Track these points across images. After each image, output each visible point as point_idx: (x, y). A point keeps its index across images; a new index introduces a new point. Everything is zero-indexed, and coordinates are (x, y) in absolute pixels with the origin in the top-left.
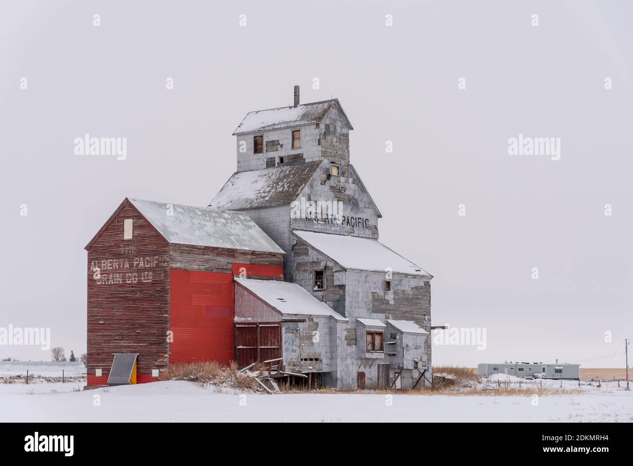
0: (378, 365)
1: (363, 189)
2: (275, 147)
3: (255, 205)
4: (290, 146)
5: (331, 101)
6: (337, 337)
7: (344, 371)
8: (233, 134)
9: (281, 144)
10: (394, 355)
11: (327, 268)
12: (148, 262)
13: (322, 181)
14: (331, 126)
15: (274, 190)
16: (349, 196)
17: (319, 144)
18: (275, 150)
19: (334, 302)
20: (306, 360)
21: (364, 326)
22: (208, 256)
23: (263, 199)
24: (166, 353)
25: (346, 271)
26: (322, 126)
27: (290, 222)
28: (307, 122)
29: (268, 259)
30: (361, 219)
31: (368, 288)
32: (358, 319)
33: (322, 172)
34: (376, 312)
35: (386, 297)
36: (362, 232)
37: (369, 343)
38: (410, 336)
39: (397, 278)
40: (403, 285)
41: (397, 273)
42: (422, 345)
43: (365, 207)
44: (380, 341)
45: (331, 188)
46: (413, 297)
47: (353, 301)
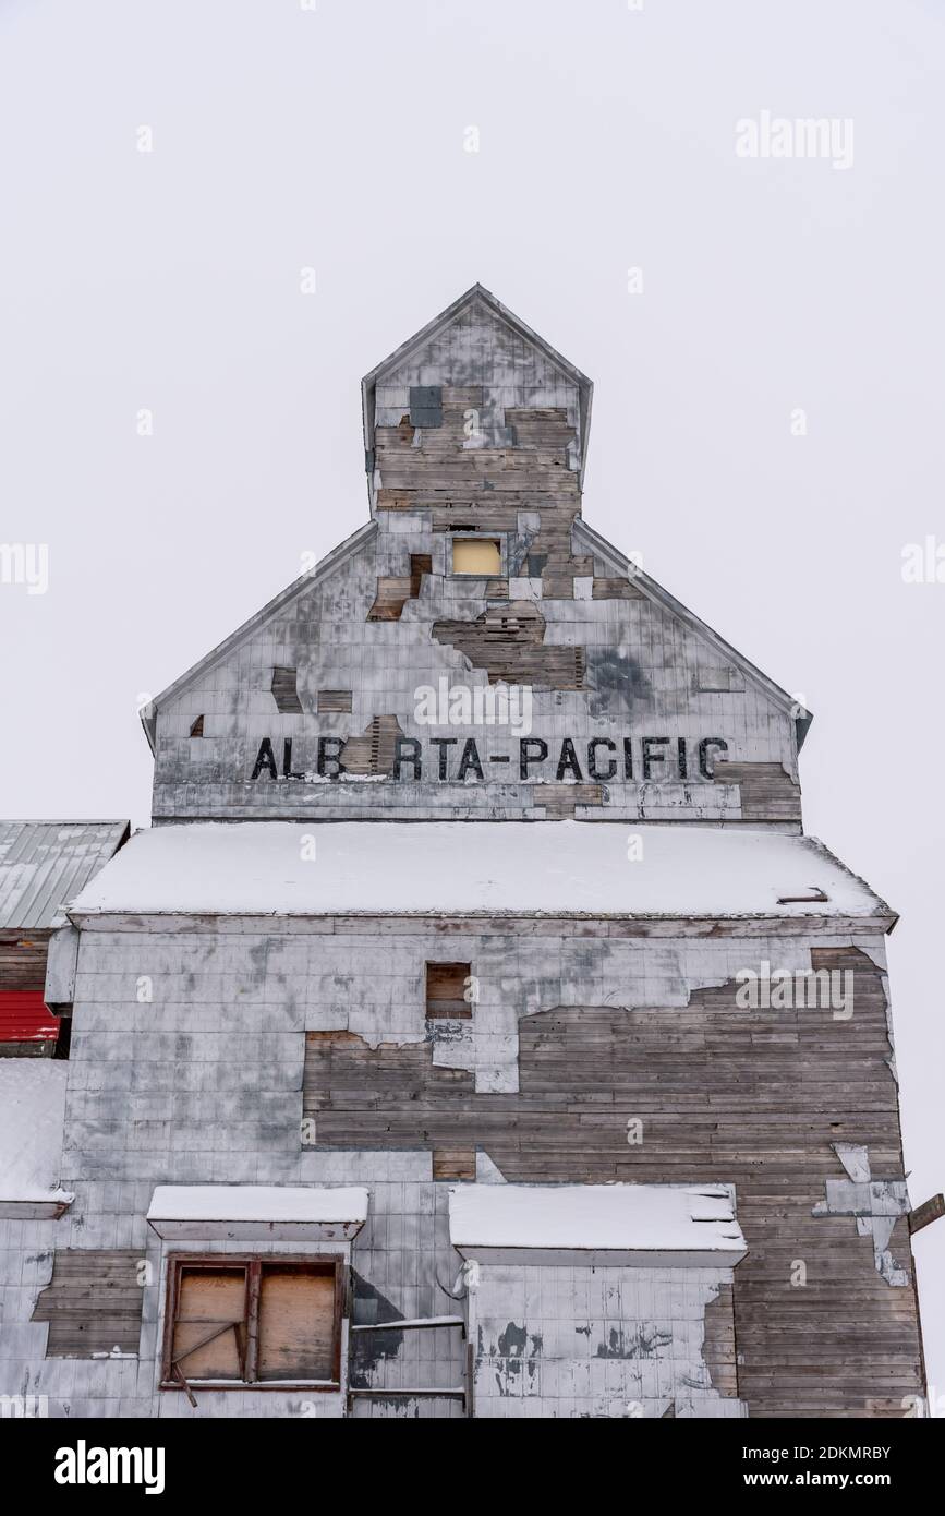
13: (376, 610)
14: (450, 391)
16: (571, 650)
17: (373, 470)
25: (76, 928)
26: (392, 398)
30: (664, 741)
31: (278, 1009)
34: (343, 1147)
35: (442, 1056)
36: (665, 799)
37: (209, 1330)
38: (549, 1272)
39: (553, 943)
40: (616, 979)
41: (547, 917)
42: (677, 1328)
43: (697, 689)
44: (329, 1316)
45: (443, 628)
46: (710, 1045)
47: (133, 1090)
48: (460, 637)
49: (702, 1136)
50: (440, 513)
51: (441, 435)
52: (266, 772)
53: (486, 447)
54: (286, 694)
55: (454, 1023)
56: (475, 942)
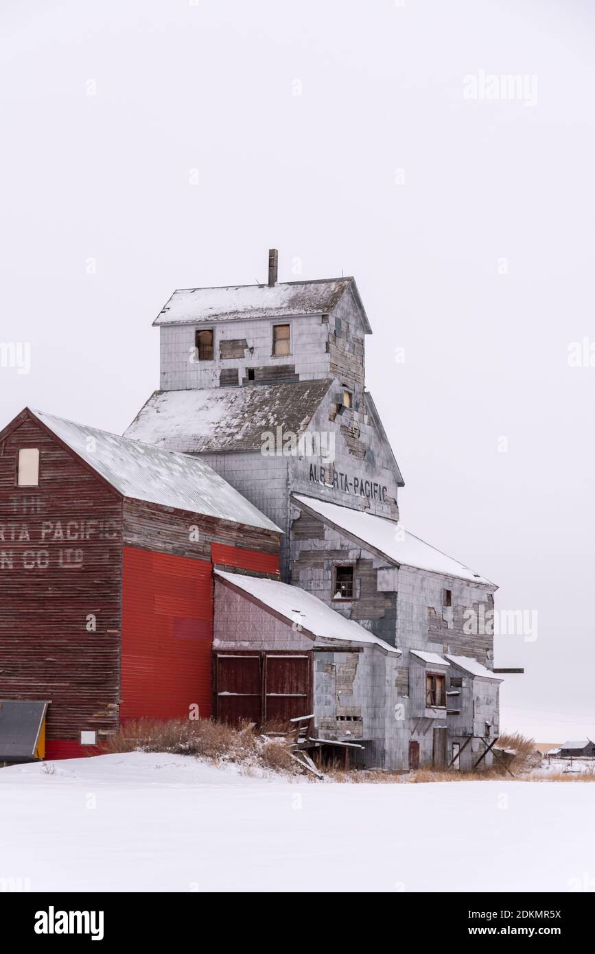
0: (434, 729)
1: (381, 436)
2: (239, 351)
3: (216, 446)
4: (270, 352)
5: (342, 280)
6: (385, 680)
7: (394, 739)
8: (154, 324)
9: (250, 346)
10: (457, 713)
11: (360, 562)
12: (73, 530)
13: (330, 415)
14: (342, 322)
15: (247, 424)
16: (363, 445)
17: (327, 352)
18: (238, 355)
19: (373, 620)
20: (342, 718)
21: (423, 662)
22: (177, 527)
23: (229, 439)
24: (112, 701)
25: (398, 568)
26: (332, 320)
27: (288, 480)
28: (303, 312)
29: (259, 541)
30: (377, 485)
31: (424, 600)
32: (413, 651)
33: (330, 400)
34: (432, 641)
35: (445, 617)
36: (379, 508)
38: (480, 682)
39: (459, 587)
41: (458, 578)
42: (494, 698)
43: (383, 467)
45: (342, 428)
48: (344, 432)
50: (341, 377)
51: (341, 342)
52: (313, 478)
53: (349, 351)
55: (447, 608)
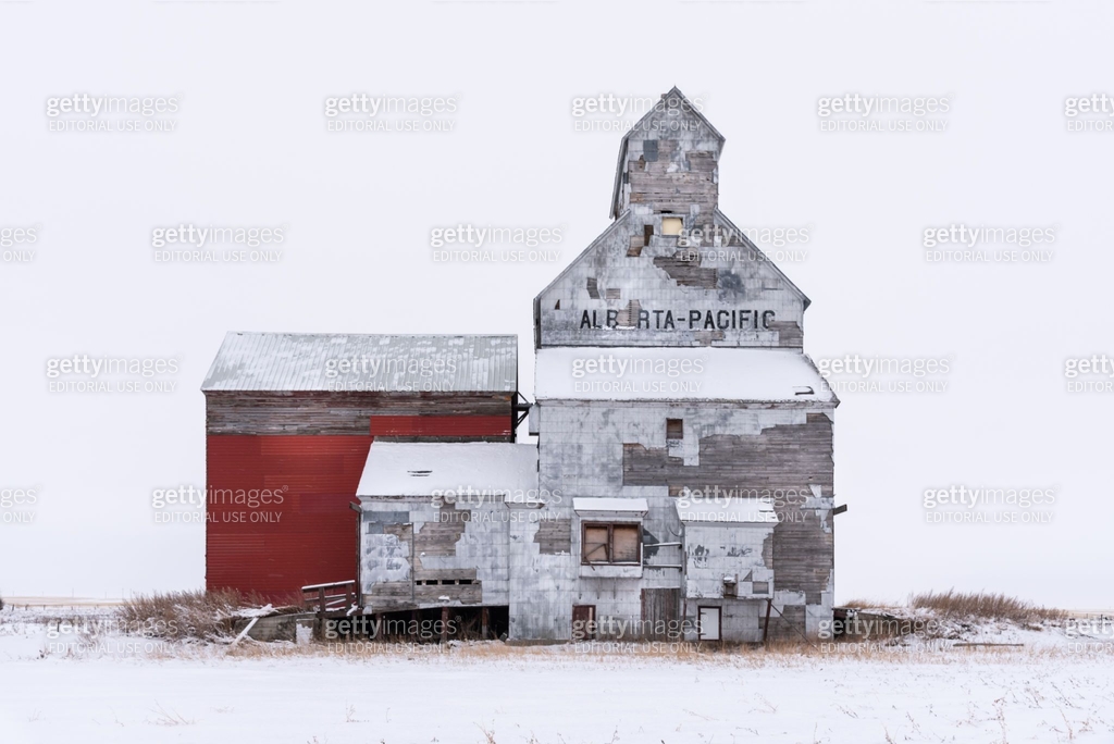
0: (643, 590)
6: (510, 535)
7: (530, 603)
13: (630, 251)
14: (661, 142)
16: (712, 270)
17: (626, 182)
20: (431, 582)
22: (305, 408)
25: (538, 405)
26: (636, 146)
27: (540, 335)
30: (749, 312)
31: (612, 436)
32: (575, 499)
33: (631, 234)
34: (637, 484)
35: (672, 452)
36: (748, 337)
37: (596, 546)
38: (712, 529)
39: (712, 411)
40: (735, 425)
41: (710, 401)
42: (754, 547)
43: (764, 288)
44: (635, 542)
45: (658, 260)
46: (768, 449)
47: (563, 464)
48: (664, 264)
49: (763, 481)
50: (657, 205)
51: (657, 165)
52: (586, 325)
53: (677, 172)
54: (593, 292)
55: (676, 441)
56: (684, 411)
